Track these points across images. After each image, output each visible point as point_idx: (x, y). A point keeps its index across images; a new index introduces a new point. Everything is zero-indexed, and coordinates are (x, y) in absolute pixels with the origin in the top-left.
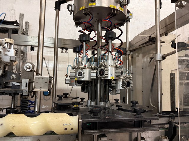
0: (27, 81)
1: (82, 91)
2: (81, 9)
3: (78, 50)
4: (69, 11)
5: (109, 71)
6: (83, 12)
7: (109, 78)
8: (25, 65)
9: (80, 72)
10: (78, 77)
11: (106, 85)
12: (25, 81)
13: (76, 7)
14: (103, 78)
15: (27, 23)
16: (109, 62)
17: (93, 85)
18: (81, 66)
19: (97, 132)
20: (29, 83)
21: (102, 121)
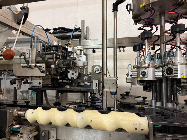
0: (97, 81)
1: (144, 90)
2: (141, 6)
3: (138, 48)
4: (128, 10)
5: (179, 69)
6: (144, 9)
7: (179, 77)
8: (95, 68)
9: (143, 72)
10: (142, 76)
11: (174, 84)
12: (95, 82)
13: (135, 6)
14: (170, 78)
15: (87, 28)
16: (178, 59)
17: (158, 84)
18: (144, 66)
19: (170, 137)
20: (98, 83)
21: (176, 126)
